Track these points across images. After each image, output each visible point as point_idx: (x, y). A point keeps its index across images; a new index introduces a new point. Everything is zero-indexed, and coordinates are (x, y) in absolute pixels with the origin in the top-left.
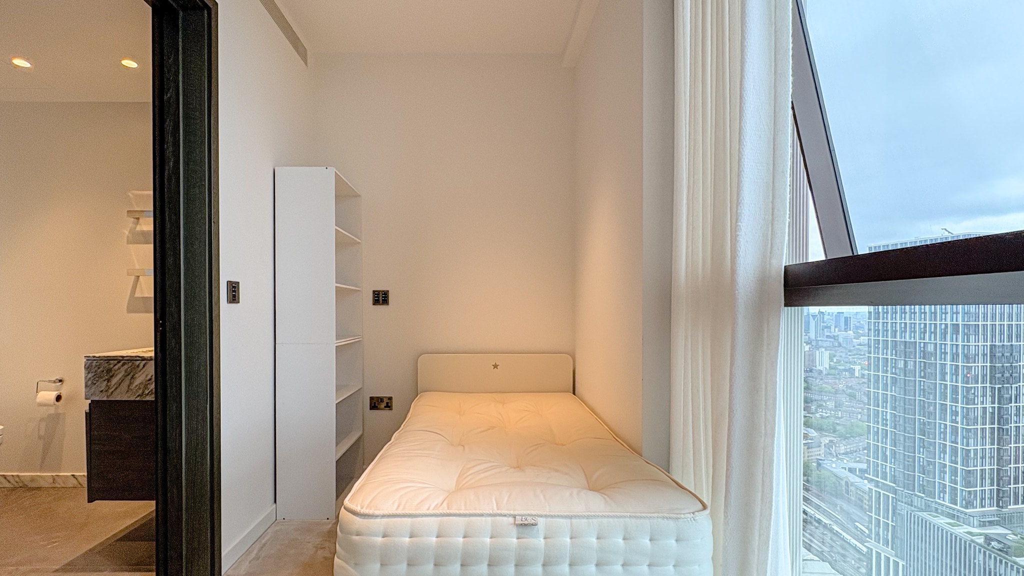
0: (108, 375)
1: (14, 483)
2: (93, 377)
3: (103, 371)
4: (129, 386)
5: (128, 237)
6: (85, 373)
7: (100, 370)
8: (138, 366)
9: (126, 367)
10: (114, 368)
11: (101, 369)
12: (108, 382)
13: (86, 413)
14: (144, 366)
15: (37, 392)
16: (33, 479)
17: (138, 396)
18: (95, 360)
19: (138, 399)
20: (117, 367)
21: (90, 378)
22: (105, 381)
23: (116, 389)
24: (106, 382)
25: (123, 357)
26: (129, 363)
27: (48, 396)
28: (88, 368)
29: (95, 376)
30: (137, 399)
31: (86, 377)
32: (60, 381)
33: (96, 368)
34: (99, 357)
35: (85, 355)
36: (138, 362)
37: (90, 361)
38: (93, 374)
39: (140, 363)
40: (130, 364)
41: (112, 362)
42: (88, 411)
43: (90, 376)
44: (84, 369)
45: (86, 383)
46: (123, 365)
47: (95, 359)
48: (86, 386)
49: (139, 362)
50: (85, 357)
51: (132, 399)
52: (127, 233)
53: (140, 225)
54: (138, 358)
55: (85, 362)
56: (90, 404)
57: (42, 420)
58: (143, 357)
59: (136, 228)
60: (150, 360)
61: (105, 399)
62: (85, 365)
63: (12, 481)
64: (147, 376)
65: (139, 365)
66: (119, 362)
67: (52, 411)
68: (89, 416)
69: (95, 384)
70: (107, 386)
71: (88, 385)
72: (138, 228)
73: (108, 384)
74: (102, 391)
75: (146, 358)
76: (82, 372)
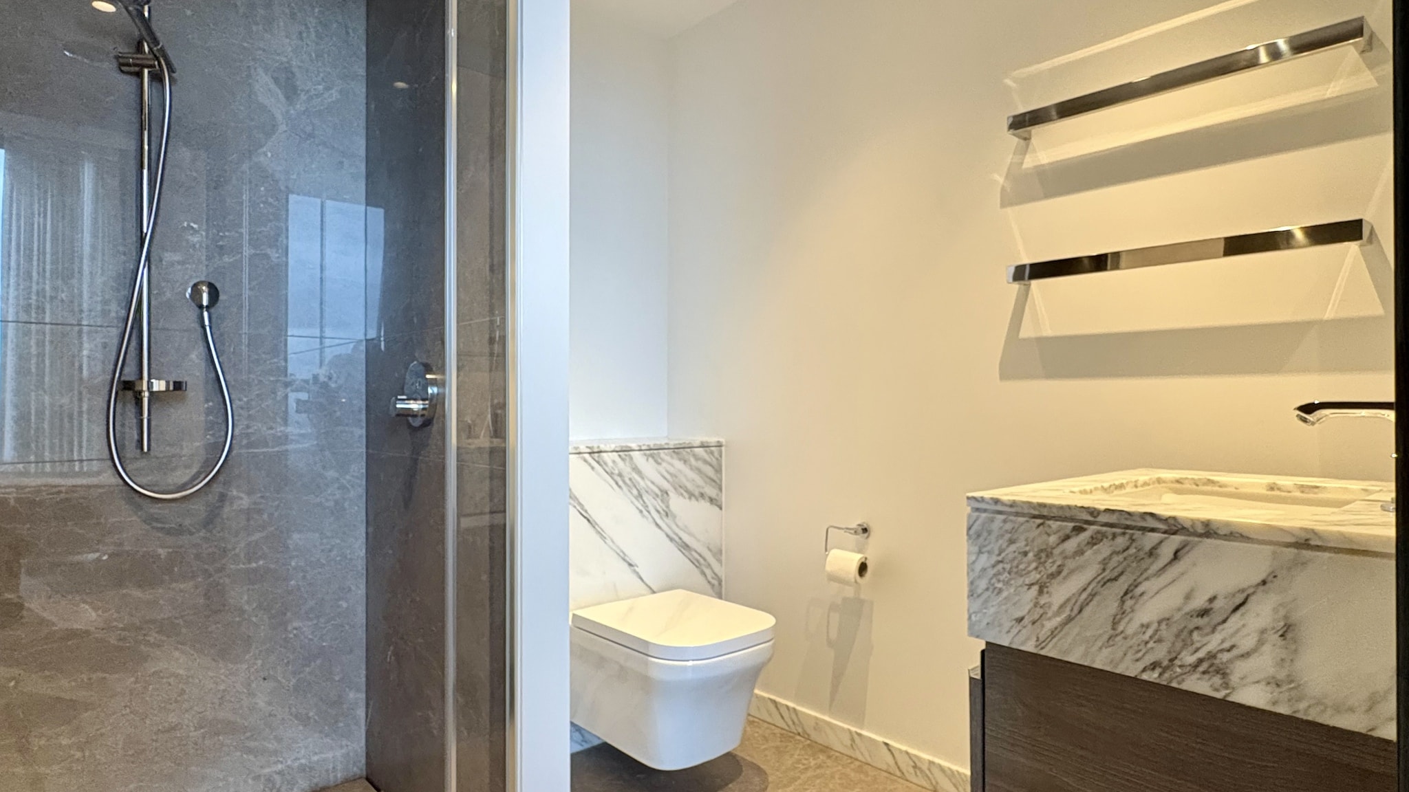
0: (1041, 568)
1: (790, 723)
2: (994, 566)
3: (1025, 554)
4: (1115, 624)
5: (1003, 189)
6: (969, 553)
7: (1013, 548)
8: (1152, 553)
9: (1104, 549)
10: (1061, 547)
11: (1017, 545)
12: (1041, 592)
13: (971, 679)
14: (1176, 556)
15: (826, 550)
16: (818, 724)
17: (1154, 666)
18: (1000, 513)
19: (1152, 676)
20: (1071, 545)
21: (984, 570)
22: (1031, 585)
23: (1070, 619)
24: (1035, 590)
25: (1093, 512)
26: (1114, 536)
27: (844, 560)
28: (976, 535)
29: (1000, 566)
30: (1145, 677)
31: (971, 566)
32: (865, 530)
33: (1002, 542)
34: (1013, 504)
35: (970, 494)
36: (1154, 538)
37: (984, 515)
38: (994, 559)
39: (1161, 542)
40: (1121, 541)
41: (1055, 525)
42: (977, 675)
43: (984, 561)
44: (966, 537)
45: (972, 583)
46: (1093, 541)
47: (999, 508)
48: (972, 594)
49: (1156, 537)
50: (968, 498)
51: (1130, 668)
52: (1000, 180)
53: (1034, 151)
54: (1151, 523)
55: (969, 516)
56: (983, 652)
57: (833, 607)
58: (1174, 518)
59: (1022, 163)
60: (1201, 535)
61: (1029, 647)
62: (969, 529)
63: (786, 715)
64: (1188, 597)
65: (1154, 548)
66: (1078, 530)
67: (849, 592)
68: (980, 689)
69: (1000, 591)
70: (1036, 605)
71: (979, 591)
72: (1029, 162)
73: (1042, 601)
74: (1020, 620)
75: (1187, 525)
76: (960, 549)
